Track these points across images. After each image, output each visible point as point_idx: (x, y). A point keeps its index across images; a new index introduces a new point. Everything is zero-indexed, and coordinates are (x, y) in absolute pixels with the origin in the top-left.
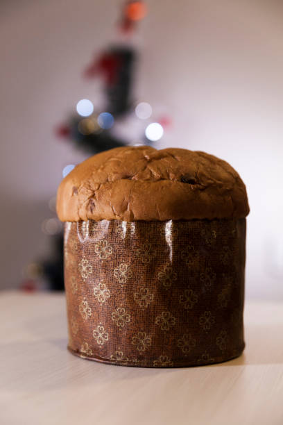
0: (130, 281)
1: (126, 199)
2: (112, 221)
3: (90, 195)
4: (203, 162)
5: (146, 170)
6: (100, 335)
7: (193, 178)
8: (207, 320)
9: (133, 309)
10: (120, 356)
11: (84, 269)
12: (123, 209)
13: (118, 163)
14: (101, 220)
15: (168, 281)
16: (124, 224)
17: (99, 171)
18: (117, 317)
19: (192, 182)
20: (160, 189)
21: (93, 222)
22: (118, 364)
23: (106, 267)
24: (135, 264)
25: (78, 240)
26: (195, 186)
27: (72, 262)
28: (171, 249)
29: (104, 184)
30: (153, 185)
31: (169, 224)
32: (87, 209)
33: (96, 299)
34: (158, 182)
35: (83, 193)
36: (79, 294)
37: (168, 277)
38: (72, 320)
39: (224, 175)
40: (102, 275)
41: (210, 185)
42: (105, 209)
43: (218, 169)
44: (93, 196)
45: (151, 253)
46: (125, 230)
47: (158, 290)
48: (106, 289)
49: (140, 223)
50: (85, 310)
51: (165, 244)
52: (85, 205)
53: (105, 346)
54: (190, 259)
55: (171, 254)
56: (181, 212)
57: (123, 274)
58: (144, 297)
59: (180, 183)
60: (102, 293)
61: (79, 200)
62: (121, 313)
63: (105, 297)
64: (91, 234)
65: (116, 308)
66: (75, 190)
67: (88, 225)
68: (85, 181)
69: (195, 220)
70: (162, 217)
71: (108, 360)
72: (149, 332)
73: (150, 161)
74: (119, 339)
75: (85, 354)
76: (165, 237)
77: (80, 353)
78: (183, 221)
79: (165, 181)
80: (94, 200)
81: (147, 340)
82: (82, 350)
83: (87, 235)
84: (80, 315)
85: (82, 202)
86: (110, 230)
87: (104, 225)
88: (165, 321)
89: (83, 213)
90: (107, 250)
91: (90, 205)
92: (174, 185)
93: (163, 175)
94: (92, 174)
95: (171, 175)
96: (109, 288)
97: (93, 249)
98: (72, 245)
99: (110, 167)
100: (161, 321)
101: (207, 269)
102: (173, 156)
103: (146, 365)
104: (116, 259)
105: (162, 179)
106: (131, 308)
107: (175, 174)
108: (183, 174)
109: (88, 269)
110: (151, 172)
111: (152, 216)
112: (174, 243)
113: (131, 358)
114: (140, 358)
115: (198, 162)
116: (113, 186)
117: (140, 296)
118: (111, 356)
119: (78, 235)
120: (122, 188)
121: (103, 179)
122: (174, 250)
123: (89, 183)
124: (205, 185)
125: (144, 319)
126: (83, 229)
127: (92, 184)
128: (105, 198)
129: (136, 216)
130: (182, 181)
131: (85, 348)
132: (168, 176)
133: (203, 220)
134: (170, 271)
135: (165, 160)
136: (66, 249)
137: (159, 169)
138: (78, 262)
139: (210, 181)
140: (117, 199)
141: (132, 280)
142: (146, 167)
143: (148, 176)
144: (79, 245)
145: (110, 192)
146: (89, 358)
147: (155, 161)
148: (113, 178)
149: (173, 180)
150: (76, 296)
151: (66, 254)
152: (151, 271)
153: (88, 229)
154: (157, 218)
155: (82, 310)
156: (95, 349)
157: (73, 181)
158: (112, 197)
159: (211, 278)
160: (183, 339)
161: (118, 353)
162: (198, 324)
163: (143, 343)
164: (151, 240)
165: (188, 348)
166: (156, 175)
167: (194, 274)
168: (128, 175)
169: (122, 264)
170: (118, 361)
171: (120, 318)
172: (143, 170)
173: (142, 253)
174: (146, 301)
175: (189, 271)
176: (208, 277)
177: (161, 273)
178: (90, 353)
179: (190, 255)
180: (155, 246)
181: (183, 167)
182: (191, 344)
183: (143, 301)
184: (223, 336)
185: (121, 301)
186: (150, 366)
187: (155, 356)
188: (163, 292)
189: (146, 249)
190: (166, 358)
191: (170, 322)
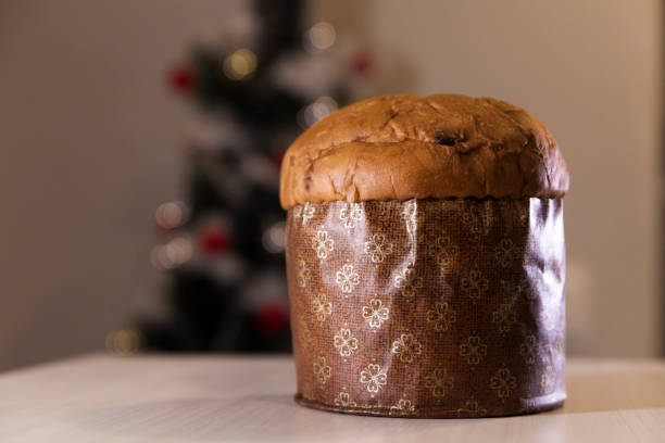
0: (357, 288)
1: (351, 170)
3: (309, 166)
5: (387, 128)
6: (321, 370)
7: (453, 136)
8: (474, 350)
10: (346, 400)
11: (301, 274)
12: (348, 184)
15: (409, 288)
18: (341, 342)
19: (448, 142)
20: (398, 154)
23: (326, 270)
24: (362, 264)
26: (453, 149)
28: (414, 242)
29: (327, 149)
30: (390, 149)
33: (316, 318)
34: (399, 145)
35: (300, 164)
37: (409, 283)
39: (508, 131)
40: (321, 282)
43: (500, 122)
44: (311, 169)
45: (384, 248)
47: (395, 303)
48: (327, 302)
49: (371, 205)
50: (304, 335)
51: (405, 236)
52: (300, 180)
53: (327, 387)
54: (443, 256)
57: (348, 279)
58: (375, 313)
60: (322, 307)
61: (294, 174)
62: (346, 337)
63: (325, 313)
64: (307, 223)
65: (339, 328)
66: (292, 161)
68: (304, 147)
69: (453, 199)
70: (399, 195)
71: (329, 406)
72: (383, 364)
73: (395, 115)
75: (307, 401)
76: (406, 224)
77: (302, 399)
78: (431, 199)
79: (410, 143)
80: (311, 174)
81: (380, 377)
82: (304, 395)
85: (297, 176)
86: (331, 216)
88: (406, 349)
89: (299, 193)
90: (327, 244)
91: (307, 181)
93: (408, 135)
94: (315, 137)
95: (421, 134)
96: (330, 300)
97: (310, 245)
100: (400, 348)
101: (472, 272)
102: (432, 106)
103: (379, 413)
104: (339, 258)
105: (406, 140)
106: (358, 328)
107: (427, 132)
108: (439, 131)
109: (305, 274)
110: (393, 130)
111: (388, 192)
112: (422, 230)
114: (372, 402)
117: (370, 312)
118: (336, 401)
120: (345, 157)
122: (421, 247)
123: (309, 148)
124: (471, 147)
125: (376, 345)
127: (312, 150)
128: (325, 170)
132: (416, 134)
133: (466, 199)
134: (412, 274)
135: (418, 112)
137: (405, 125)
139: (479, 141)
142: (386, 124)
147: (404, 114)
152: (384, 274)
156: (317, 391)
158: (333, 167)
160: (434, 377)
161: (343, 396)
162: (458, 355)
163: (375, 380)
164: (385, 229)
165: (442, 391)
166: (400, 134)
167: (450, 279)
168: (361, 135)
169: (346, 265)
170: (344, 408)
171: (345, 343)
172: (382, 128)
173: (373, 248)
174: (379, 318)
175: (442, 275)
176: (475, 285)
177: (399, 277)
178: (312, 398)
179: (443, 251)
180: (391, 237)
181: (442, 120)
182: (446, 384)
183: (375, 319)
184: (504, 377)
185: (346, 318)
186: (384, 414)
187: (392, 400)
188: (401, 304)
189: (379, 243)
190: (407, 404)
191: (413, 351)
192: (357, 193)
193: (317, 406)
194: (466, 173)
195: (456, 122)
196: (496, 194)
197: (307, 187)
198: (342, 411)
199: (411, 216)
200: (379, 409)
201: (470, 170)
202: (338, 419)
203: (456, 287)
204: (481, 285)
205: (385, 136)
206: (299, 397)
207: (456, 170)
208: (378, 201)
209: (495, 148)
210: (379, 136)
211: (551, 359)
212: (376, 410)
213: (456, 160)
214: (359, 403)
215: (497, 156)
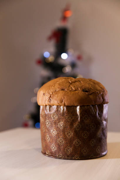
0: (64, 128)
1: (63, 98)
2: (57, 106)
3: (49, 96)
4: (91, 84)
5: (70, 87)
6: (53, 148)
7: (87, 90)
8: (93, 142)
9: (65, 138)
10: (60, 156)
11: (47, 123)
12: (62, 102)
13: (59, 84)
14: (53, 105)
15: (78, 128)
16: (62, 107)
17: (53, 87)
18: (59, 141)
19: (87, 91)
20: (75, 95)
21: (50, 106)
22: (60, 158)
23: (55, 123)
24: (66, 122)
25: (45, 113)
26: (88, 93)
27: (43, 121)
28: (79, 116)
29: (54, 92)
30: (72, 93)
31: (78, 107)
32: (48, 101)
33: (52, 135)
34: (74, 92)
35: (47, 95)
36: (45, 132)
37: (78, 127)
38: (43, 142)
39: (99, 88)
40: (54, 126)
41: (93, 92)
42: (55, 102)
43: (97, 86)
44: (51, 97)
45: (72, 118)
46: (62, 109)
47: (74, 132)
48: (55, 131)
49: (68, 107)
50: (48, 138)
51: (77, 115)
52: (47, 100)
53: (55, 152)
54: (86, 120)
55: (79, 118)
56: (83, 103)
57: (62, 125)
58: (69, 134)
59: (83, 92)
60: (54, 132)
61: (45, 98)
62: (61, 140)
63: (55, 134)
64: (50, 110)
65: (59, 138)
66: (44, 94)
67: (49, 107)
68: (47, 91)
69: (88, 105)
70: (75, 105)
71: (56, 157)
72: (71, 147)
73: (71, 84)
74: (60, 149)
75: (48, 155)
76: (77, 112)
77: (46, 154)
78: (84, 106)
79: (77, 91)
80: (51, 98)
81: (70, 150)
82: (47, 153)
83: (48, 111)
84: (46, 140)
85: (46, 99)
86: (57, 109)
87: (55, 107)
88: (77, 143)
89: (47, 103)
90: (56, 116)
91: (49, 100)
92: (80, 93)
93: (76, 89)
94: (50, 88)
95: (79, 89)
96: (56, 131)
97: (51, 116)
98: (43, 114)
99: (57, 86)
100: (75, 143)
101: (92, 123)
102: (80, 81)
103: (70, 159)
104: (59, 120)
105: (76, 90)
106: (64, 138)
108: (84, 89)
109: (49, 123)
110: (72, 88)
111: (72, 104)
112: (80, 114)
113: (64, 156)
114: (68, 156)
115: (89, 84)
116: (58, 93)
117: (68, 134)
118: (57, 155)
119: (45, 111)
120: (61, 94)
121: (54, 90)
122: (81, 118)
123: (49, 91)
124: (92, 92)
125: (69, 142)
126: (47, 109)
127: (50, 92)
128: (55, 97)
129: (66, 104)
130: (83, 91)
131: (48, 152)
132: (78, 89)
134: (79, 124)
135: (77, 83)
136: (41, 116)
137: (74, 86)
138: (45, 121)
139: (93, 91)
140: (59, 98)
141: (65, 128)
142: (70, 86)
143: (71, 89)
144: (45, 114)
145: (56, 95)
146: (49, 156)
147: (73, 83)
148: (58, 90)
149: (80, 91)
150: (44, 133)
151: (41, 117)
152: (72, 124)
153: (48, 109)
154: (74, 105)
155: (47, 138)
156: (51, 153)
157: (43, 91)
158: (57, 97)
159: (94, 127)
160: (84, 149)
162: (89, 144)
164: (72, 113)
165: (85, 153)
166: (74, 89)
168: (63, 89)
169: (61, 122)
170: (60, 157)
173: (69, 118)
175: (86, 124)
177: (75, 125)
179: (86, 118)
180: (73, 115)
181: (83, 86)
182: (87, 151)
184: (99, 148)
185: (61, 135)
187: (73, 156)
188: (76, 133)
189: (70, 116)
191: (79, 143)
192: (65, 104)
195: (87, 86)
197: (50, 102)
203: (89, 127)
210: (68, 89)
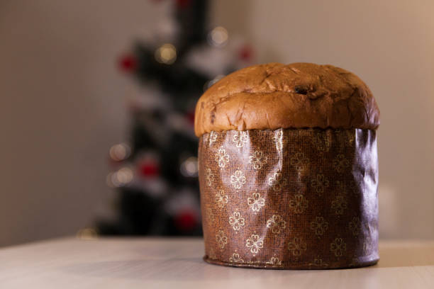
0: (244, 186)
1: (241, 110)
2: (230, 132)
5: (264, 84)
6: (221, 239)
7: (305, 88)
8: (319, 226)
10: (236, 258)
11: (208, 177)
12: (238, 119)
15: (278, 186)
18: (234, 220)
19: (303, 92)
23: (224, 175)
24: (248, 170)
26: (306, 96)
28: (281, 156)
30: (266, 96)
33: (217, 205)
34: (272, 94)
35: (207, 107)
37: (278, 182)
39: (341, 85)
44: (215, 109)
45: (262, 160)
47: (269, 195)
48: (224, 195)
49: (253, 133)
50: (209, 216)
51: (275, 152)
52: (208, 118)
53: (225, 250)
54: (300, 165)
55: (281, 161)
57: (238, 180)
58: (256, 202)
60: (221, 199)
62: (237, 218)
63: (224, 203)
64: (212, 144)
65: (233, 212)
66: (203, 105)
69: (306, 128)
70: (272, 126)
71: (226, 262)
72: (261, 235)
73: (269, 76)
75: (211, 260)
76: (276, 144)
77: (208, 259)
78: (292, 128)
80: (215, 113)
81: (259, 243)
82: (210, 256)
84: (207, 222)
85: (205, 115)
86: (228, 140)
88: (276, 225)
90: (225, 158)
91: (212, 118)
93: (277, 88)
95: (286, 87)
96: (227, 194)
97: (214, 159)
100: (272, 225)
101: (318, 175)
104: (232, 167)
105: (276, 91)
106: (245, 212)
107: (290, 86)
109: (211, 177)
110: (268, 85)
111: (264, 124)
112: (286, 148)
114: (254, 259)
117: (253, 201)
118: (230, 259)
122: (285, 159)
123: (213, 98)
125: (257, 223)
128: (224, 110)
132: (282, 88)
133: (314, 128)
134: (279, 176)
137: (275, 82)
142: (263, 81)
146: (214, 262)
152: (262, 176)
154: (268, 127)
156: (218, 253)
158: (229, 109)
160: (294, 242)
161: (235, 256)
162: (309, 228)
163: (256, 245)
164: (262, 147)
165: (299, 252)
166: (272, 87)
167: (304, 180)
168: (247, 88)
169: (237, 171)
170: (236, 263)
171: (236, 221)
172: (260, 84)
173: (254, 160)
174: (259, 205)
175: (299, 177)
176: (320, 183)
177: (271, 179)
178: (215, 258)
179: (300, 162)
180: (266, 153)
181: (299, 79)
182: (302, 248)
183: (256, 206)
184: (339, 243)
185: (237, 205)
186: (261, 267)
187: (267, 258)
188: (273, 196)
189: (258, 156)
190: (277, 260)
191: (280, 226)
192: (245, 125)
193: (218, 263)
194: (314, 112)
195: (308, 79)
196: (334, 125)
197: (212, 122)
198: (235, 266)
199: (279, 139)
200: (258, 264)
201: (317, 110)
202: (232, 270)
203: (308, 185)
204: (324, 184)
205: (263, 89)
206: (206, 258)
207: (308, 110)
208: (258, 130)
209: (333, 96)
210: (258, 89)
211: (369, 232)
212: (257, 264)
213: (308, 103)
214: (246, 260)
215: (334, 101)
